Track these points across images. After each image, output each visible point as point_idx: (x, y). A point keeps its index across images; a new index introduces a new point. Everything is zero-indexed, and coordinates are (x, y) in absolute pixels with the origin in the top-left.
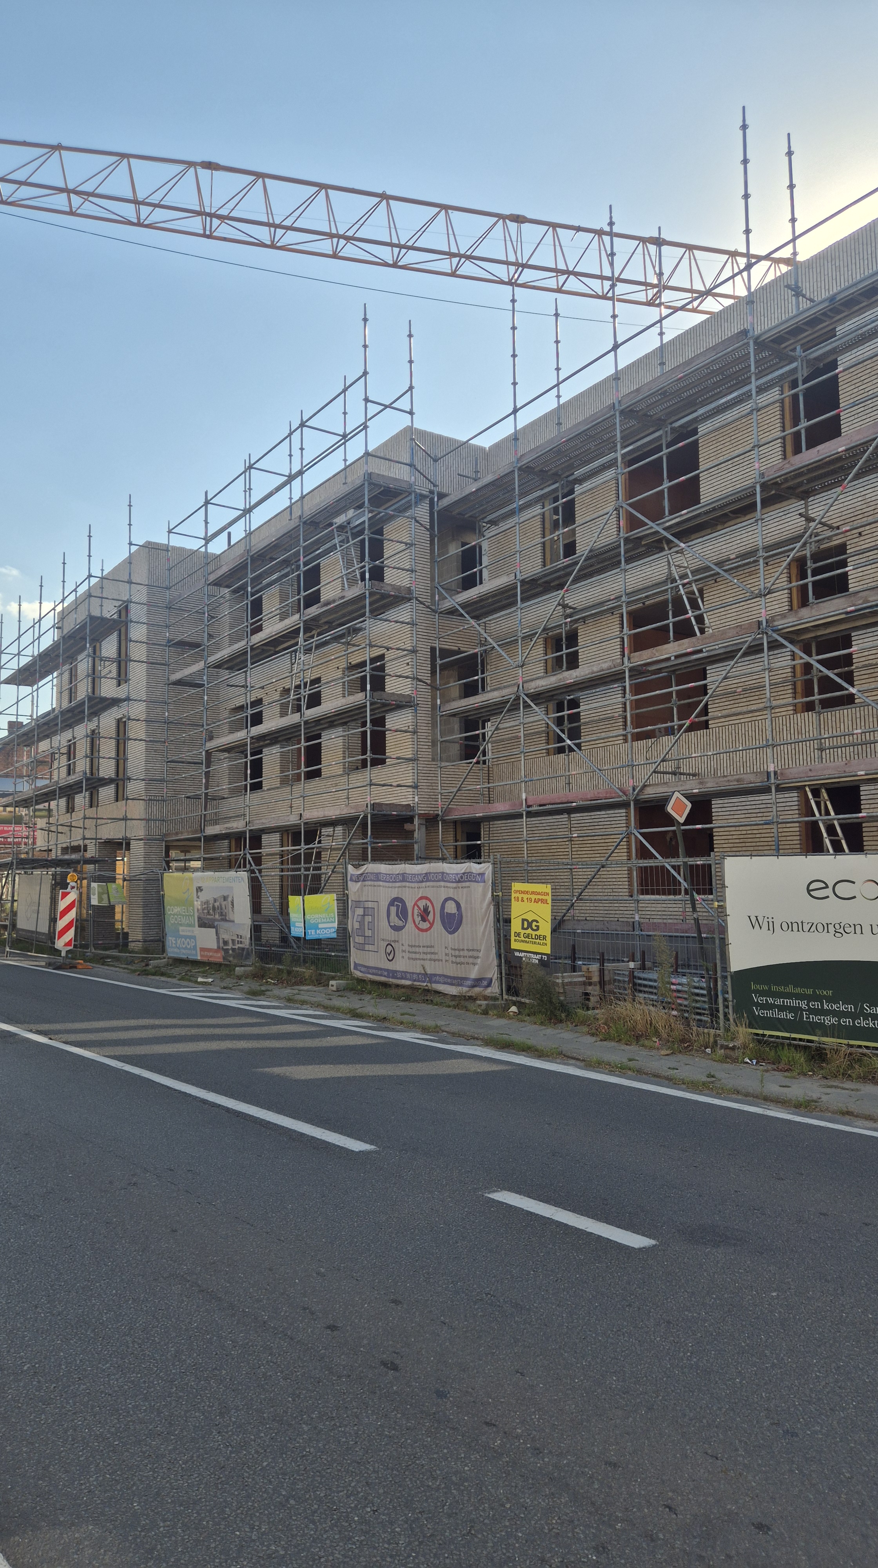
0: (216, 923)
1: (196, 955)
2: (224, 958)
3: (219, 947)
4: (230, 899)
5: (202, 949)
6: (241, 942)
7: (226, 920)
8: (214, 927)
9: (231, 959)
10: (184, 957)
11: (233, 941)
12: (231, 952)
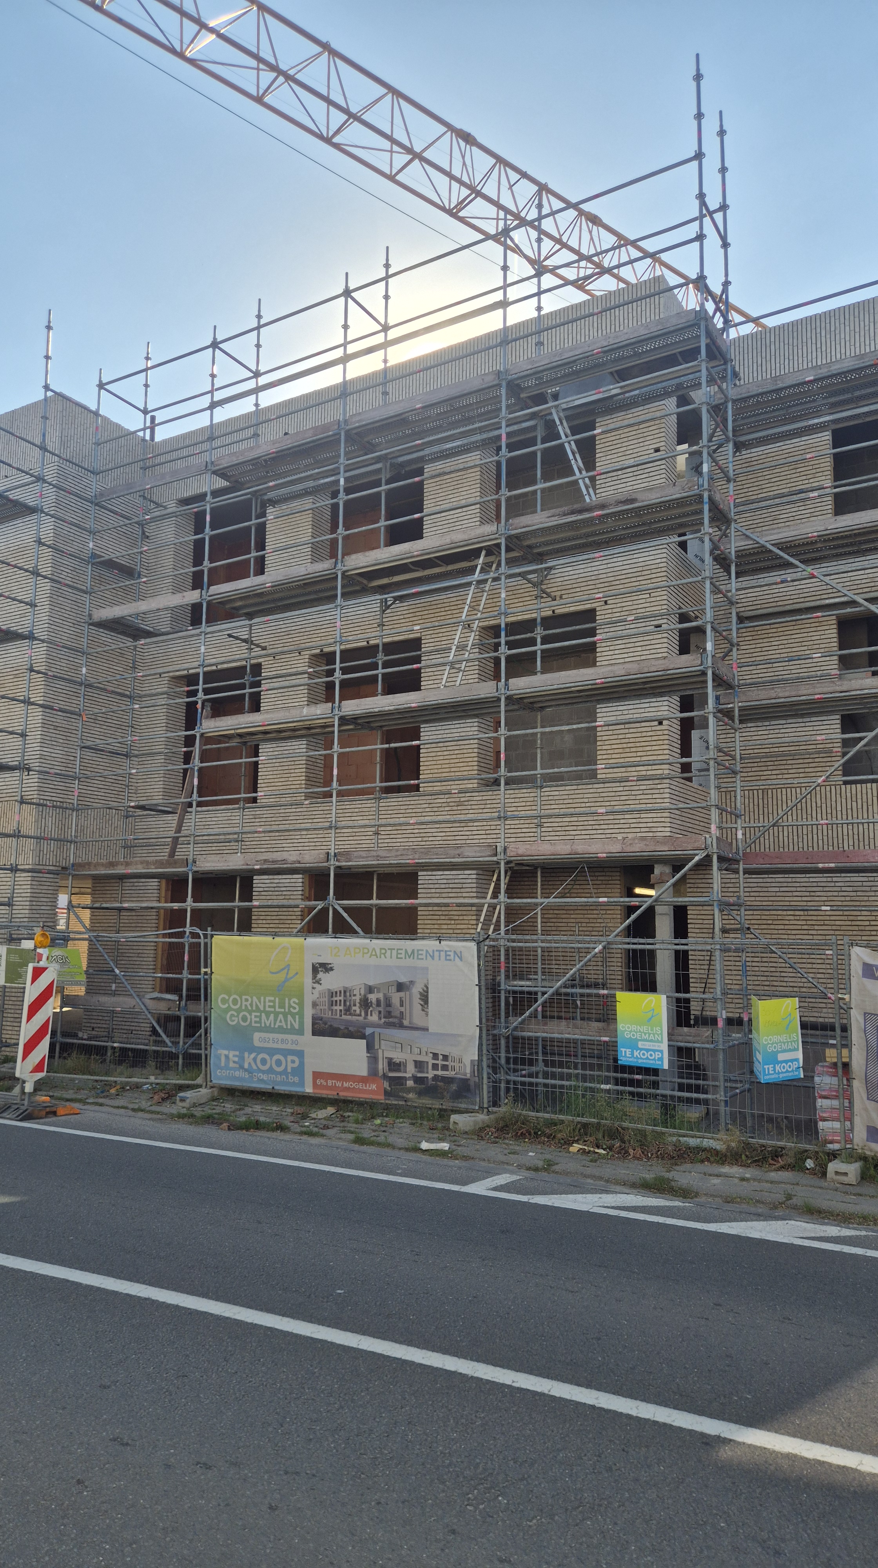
0: (368, 1031)
1: (302, 1083)
2: (387, 1094)
3: (373, 1072)
4: (416, 990)
5: (317, 1075)
6: (445, 1068)
7: (401, 1026)
8: (363, 1037)
9: (411, 1096)
10: (267, 1087)
11: (419, 1065)
12: (410, 1083)
